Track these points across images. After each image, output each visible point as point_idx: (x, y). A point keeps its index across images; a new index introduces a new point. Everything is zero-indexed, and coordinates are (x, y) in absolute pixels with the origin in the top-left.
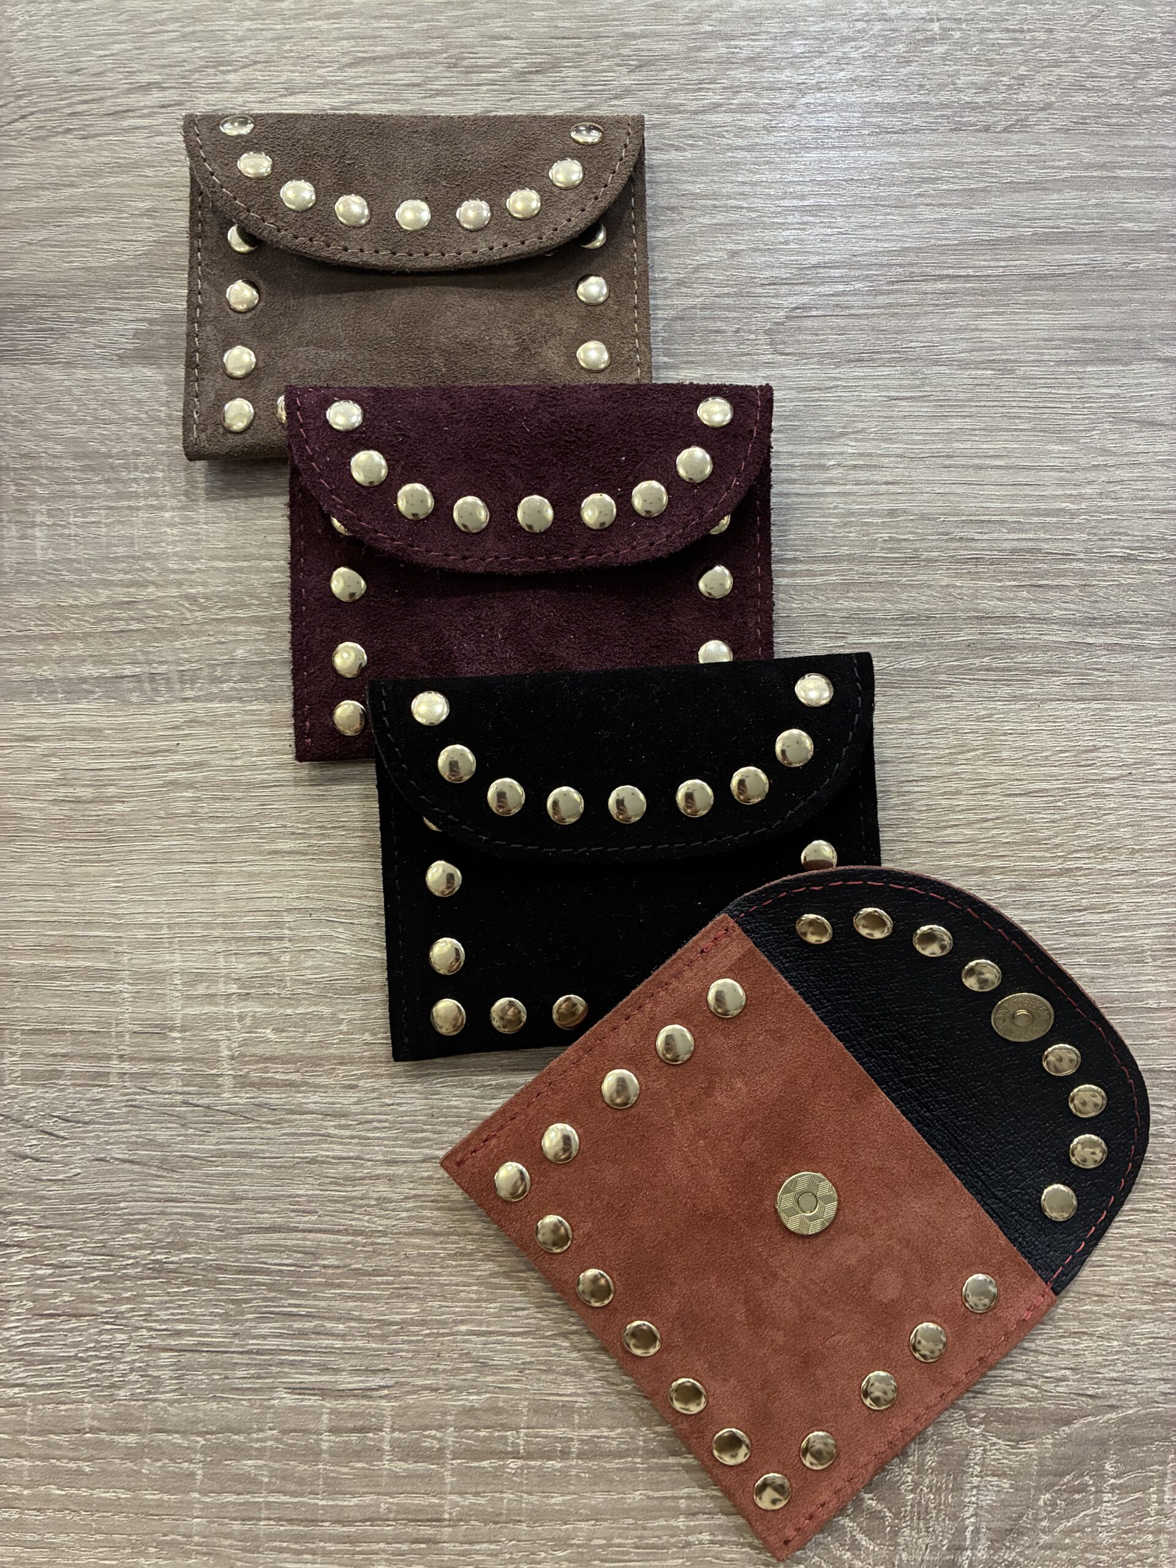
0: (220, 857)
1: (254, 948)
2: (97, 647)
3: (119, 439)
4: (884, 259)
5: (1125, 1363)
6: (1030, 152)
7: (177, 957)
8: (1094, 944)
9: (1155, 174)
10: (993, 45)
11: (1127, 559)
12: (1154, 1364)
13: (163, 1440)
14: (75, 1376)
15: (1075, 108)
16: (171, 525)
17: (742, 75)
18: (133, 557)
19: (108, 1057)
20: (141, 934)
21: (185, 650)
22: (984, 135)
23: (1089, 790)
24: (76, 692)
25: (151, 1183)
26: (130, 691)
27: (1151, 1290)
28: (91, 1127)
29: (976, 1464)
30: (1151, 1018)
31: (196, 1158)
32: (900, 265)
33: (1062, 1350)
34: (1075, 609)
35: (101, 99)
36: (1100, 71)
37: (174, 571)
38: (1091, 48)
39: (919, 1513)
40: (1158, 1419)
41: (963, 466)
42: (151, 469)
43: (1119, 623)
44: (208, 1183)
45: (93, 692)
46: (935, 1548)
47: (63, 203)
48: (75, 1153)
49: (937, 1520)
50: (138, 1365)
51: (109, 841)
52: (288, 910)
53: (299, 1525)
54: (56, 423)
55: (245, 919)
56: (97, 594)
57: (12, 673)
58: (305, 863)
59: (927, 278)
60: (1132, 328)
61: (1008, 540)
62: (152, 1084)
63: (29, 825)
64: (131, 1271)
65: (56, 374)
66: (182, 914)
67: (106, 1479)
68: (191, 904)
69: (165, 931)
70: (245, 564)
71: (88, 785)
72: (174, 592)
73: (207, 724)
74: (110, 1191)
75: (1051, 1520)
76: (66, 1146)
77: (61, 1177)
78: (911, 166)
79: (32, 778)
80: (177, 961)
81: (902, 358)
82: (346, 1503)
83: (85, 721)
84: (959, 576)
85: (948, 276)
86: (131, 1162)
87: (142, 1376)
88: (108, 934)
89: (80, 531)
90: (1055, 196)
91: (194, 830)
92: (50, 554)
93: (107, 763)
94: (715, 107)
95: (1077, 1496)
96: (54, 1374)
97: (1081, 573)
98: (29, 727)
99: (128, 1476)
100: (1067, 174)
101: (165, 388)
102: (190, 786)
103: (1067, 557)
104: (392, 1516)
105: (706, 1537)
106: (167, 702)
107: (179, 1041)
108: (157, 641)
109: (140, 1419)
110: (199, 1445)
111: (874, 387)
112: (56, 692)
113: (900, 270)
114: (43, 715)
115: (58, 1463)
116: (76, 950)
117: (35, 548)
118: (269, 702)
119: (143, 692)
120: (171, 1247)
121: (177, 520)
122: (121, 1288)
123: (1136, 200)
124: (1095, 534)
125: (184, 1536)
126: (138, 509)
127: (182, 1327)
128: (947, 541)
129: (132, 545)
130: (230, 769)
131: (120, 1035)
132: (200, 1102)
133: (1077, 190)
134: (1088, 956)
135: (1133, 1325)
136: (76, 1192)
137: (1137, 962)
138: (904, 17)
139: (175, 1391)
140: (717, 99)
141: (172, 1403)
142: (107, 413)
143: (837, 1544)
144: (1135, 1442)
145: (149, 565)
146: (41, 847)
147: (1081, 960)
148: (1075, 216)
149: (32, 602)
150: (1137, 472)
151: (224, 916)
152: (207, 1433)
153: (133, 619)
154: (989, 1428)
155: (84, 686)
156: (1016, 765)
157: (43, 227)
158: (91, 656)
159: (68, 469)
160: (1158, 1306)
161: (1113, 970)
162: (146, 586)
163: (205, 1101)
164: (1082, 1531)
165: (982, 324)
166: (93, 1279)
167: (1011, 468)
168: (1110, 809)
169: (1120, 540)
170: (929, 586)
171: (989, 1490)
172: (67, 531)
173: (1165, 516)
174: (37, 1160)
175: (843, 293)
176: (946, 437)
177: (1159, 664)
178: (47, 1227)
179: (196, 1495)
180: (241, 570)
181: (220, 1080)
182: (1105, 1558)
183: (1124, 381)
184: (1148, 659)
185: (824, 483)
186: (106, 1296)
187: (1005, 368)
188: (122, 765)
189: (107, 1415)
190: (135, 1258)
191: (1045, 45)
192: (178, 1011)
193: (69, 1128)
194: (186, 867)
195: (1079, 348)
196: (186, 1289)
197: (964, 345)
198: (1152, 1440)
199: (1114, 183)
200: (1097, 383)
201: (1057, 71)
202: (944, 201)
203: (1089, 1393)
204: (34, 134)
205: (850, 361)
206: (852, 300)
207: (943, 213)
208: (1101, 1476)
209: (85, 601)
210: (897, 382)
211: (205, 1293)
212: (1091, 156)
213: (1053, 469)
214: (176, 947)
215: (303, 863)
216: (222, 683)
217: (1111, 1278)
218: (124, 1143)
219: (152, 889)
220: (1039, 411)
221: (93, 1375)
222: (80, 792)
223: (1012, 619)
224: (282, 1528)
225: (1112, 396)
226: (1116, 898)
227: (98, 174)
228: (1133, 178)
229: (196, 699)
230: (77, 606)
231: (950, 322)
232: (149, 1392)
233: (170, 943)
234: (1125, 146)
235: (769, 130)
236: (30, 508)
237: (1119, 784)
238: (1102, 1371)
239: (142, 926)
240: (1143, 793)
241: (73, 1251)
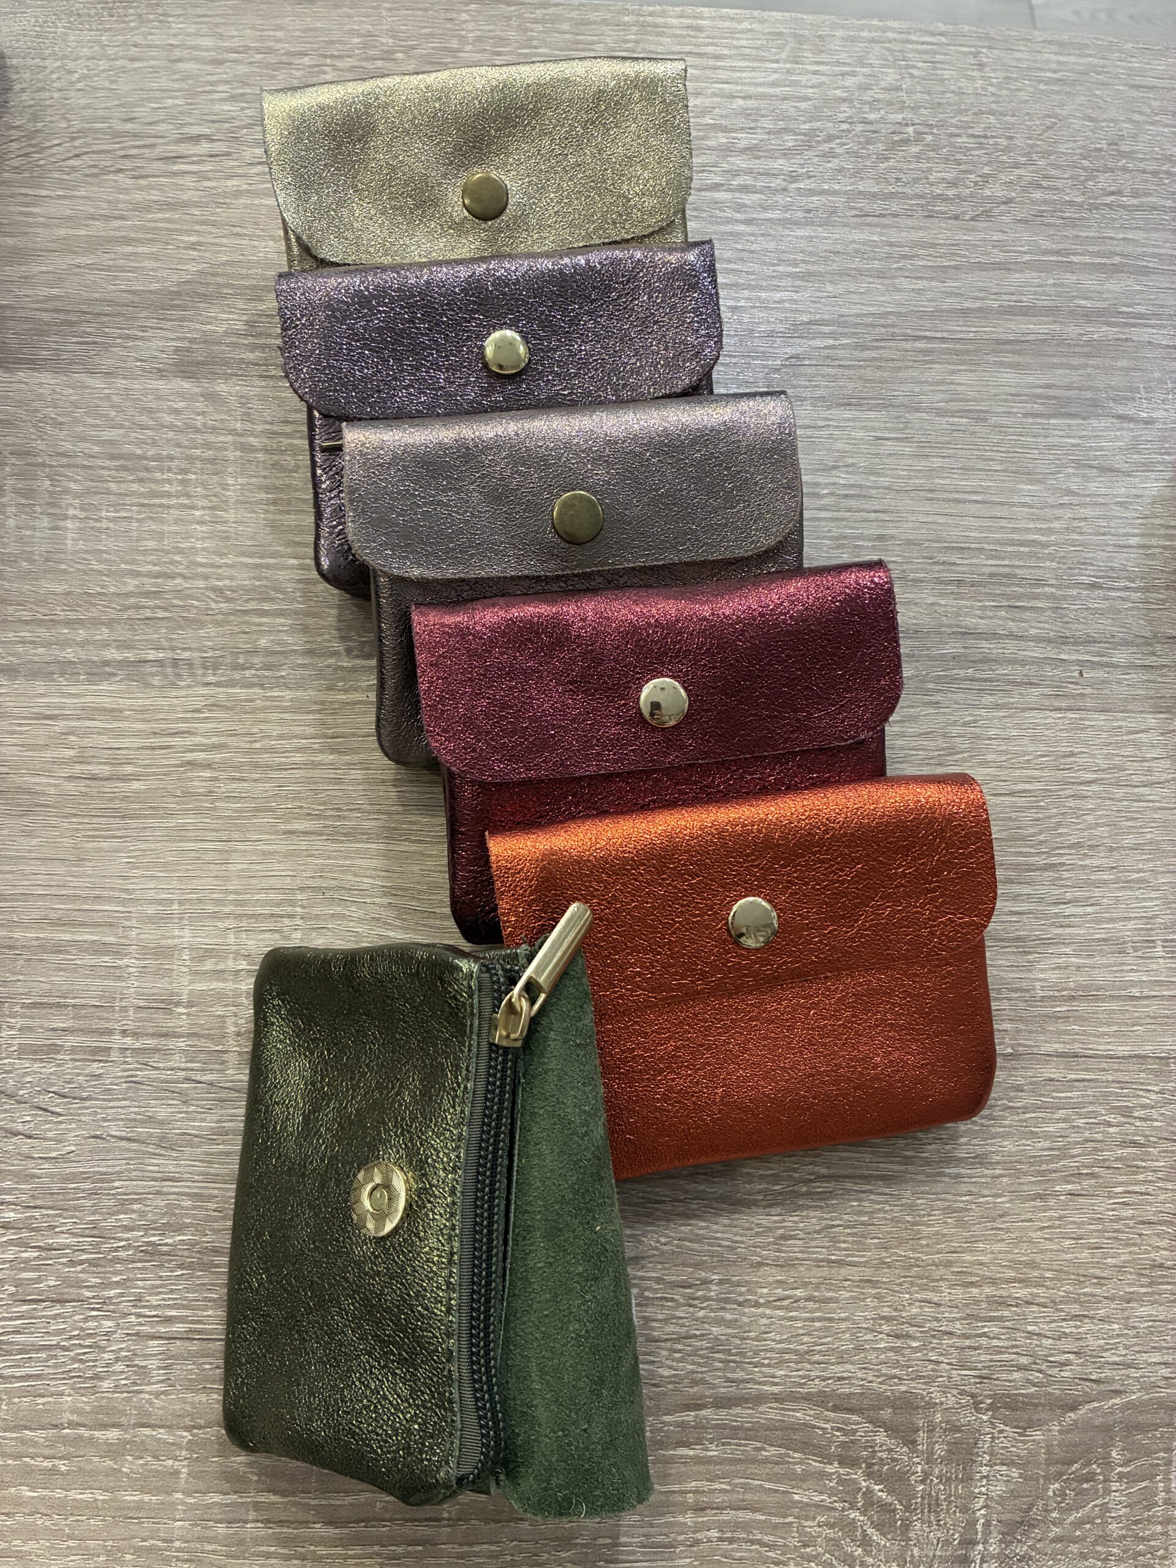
0: (235, 836)
1: (265, 925)
2: (122, 633)
3: (154, 443)
4: (869, 320)
5: (1126, 1347)
6: (995, 238)
7: (186, 932)
8: (1079, 935)
9: (1104, 261)
10: (961, 148)
11: (1093, 586)
12: (1155, 1348)
13: (146, 1436)
14: (56, 1366)
15: (1034, 202)
16: (201, 523)
17: (740, 162)
18: (162, 551)
19: (110, 1032)
20: (151, 910)
21: (209, 638)
22: (954, 222)
23: (1069, 792)
24: (99, 674)
25: (147, 1161)
26: (153, 675)
27: (1147, 1272)
28: (88, 1104)
29: (984, 1453)
30: (1135, 1006)
31: (196, 1136)
32: (883, 326)
33: (1065, 1333)
34: (1048, 627)
35: (153, 146)
36: (1053, 172)
37: (202, 565)
38: (1046, 154)
39: (930, 1505)
40: (1161, 1404)
41: (944, 500)
42: (185, 471)
43: (1089, 642)
44: (207, 1162)
45: (115, 675)
46: (947, 1543)
47: (112, 233)
48: (69, 1130)
49: (948, 1510)
50: (124, 1354)
51: (124, 817)
52: (301, 889)
53: (288, 1527)
54: (94, 426)
55: (257, 897)
56: (125, 583)
57: (35, 655)
58: (319, 843)
59: (907, 338)
60: (1089, 388)
61: (989, 565)
62: (155, 1060)
63: (42, 800)
64: (122, 1254)
65: (96, 382)
66: (193, 891)
67: (84, 1478)
68: (204, 881)
69: (176, 907)
70: (272, 561)
71: (105, 763)
72: (201, 584)
73: (228, 708)
74: (104, 1169)
75: (1062, 1511)
76: (61, 1123)
77: (53, 1155)
78: (891, 244)
79: (48, 755)
80: (186, 936)
81: (887, 405)
82: (339, 1503)
83: (107, 702)
84: (941, 595)
85: (925, 337)
86: (129, 1140)
87: (128, 1366)
88: (116, 909)
89: (111, 525)
90: (1018, 275)
91: (210, 809)
92: (81, 545)
93: (126, 742)
94: (716, 187)
95: (1085, 1486)
96: (33, 1364)
97: (1052, 597)
98: (48, 706)
99: (107, 1476)
100: (1027, 258)
101: (202, 399)
102: (209, 766)
103: (1039, 582)
104: (387, 1516)
105: (714, 1534)
106: (189, 687)
107: (184, 1017)
108: (181, 628)
109: (123, 1413)
110: (185, 1440)
111: (862, 428)
112: (78, 673)
113: (883, 330)
114: (63, 695)
115: (32, 1462)
116: (83, 924)
117: (66, 539)
118: (290, 689)
119: (165, 676)
120: (167, 1229)
121: (207, 518)
122: (110, 1272)
123: (1090, 282)
124: (1064, 564)
125: (165, 1541)
126: (169, 507)
127: (173, 1313)
128: (931, 564)
129: (162, 539)
130: (249, 752)
131: (124, 1009)
132: (204, 1078)
133: (1037, 271)
134: (1074, 947)
135: (1132, 1308)
136: (68, 1171)
137: (1120, 953)
138: (882, 120)
139: (162, 1382)
140: (718, 180)
141: (157, 1395)
142: (144, 419)
143: (848, 1540)
144: (1141, 1428)
145: (177, 558)
146: (54, 821)
147: (1067, 950)
148: (1035, 293)
149: (60, 588)
150: (1098, 511)
151: (237, 893)
152: (194, 1427)
153: (158, 607)
154: (997, 1415)
155: (107, 669)
156: (1000, 767)
157: (93, 253)
158: (115, 641)
159: (103, 468)
160: (1155, 1288)
161: (1098, 960)
162: (173, 578)
163: (209, 1077)
164: (1092, 1522)
165: (956, 378)
166: (81, 1262)
167: (987, 502)
168: (1088, 810)
169: (1086, 569)
170: (916, 604)
171: (998, 1481)
172: (99, 525)
173: (1125, 550)
174: (30, 1137)
175: (832, 347)
176: (928, 473)
177: (1126, 679)
178: (36, 1207)
179: (179, 1496)
180: (268, 566)
181: (225, 1057)
182: (1115, 1550)
183: (1084, 433)
184: (1117, 675)
185: (819, 509)
186: (94, 1280)
187: (980, 418)
188: (141, 745)
189: (88, 1409)
190: (128, 1239)
191: (1007, 150)
192: (185, 986)
193: (65, 1104)
194: (200, 845)
195: (1043, 404)
196: (179, 1273)
197: (941, 396)
198: (1156, 1427)
199: (1069, 267)
200: (1061, 433)
201: (1017, 172)
202: (920, 275)
203: (1093, 1377)
204: (87, 171)
205: (840, 405)
206: (841, 353)
207: (920, 284)
208: (1107, 1464)
209: (112, 589)
210: (883, 425)
211: (198, 1277)
212: (1048, 243)
213: (1024, 504)
214: (186, 922)
215: (318, 843)
216: (244, 669)
217: (1109, 1260)
218: (122, 1120)
219: (165, 864)
220: (1010, 455)
221: (76, 1366)
222: (94, 769)
223: (994, 636)
224: (270, 1531)
225: (1074, 445)
226: (1097, 893)
227: (148, 209)
228: (1085, 264)
229: (217, 685)
230: (104, 594)
231: (928, 376)
232: (134, 1384)
233: (181, 918)
234: (1078, 236)
235: (765, 208)
236: (63, 503)
237: (1095, 787)
238: (1104, 1354)
239: (151, 901)
240: (1117, 796)
241: (62, 1232)
